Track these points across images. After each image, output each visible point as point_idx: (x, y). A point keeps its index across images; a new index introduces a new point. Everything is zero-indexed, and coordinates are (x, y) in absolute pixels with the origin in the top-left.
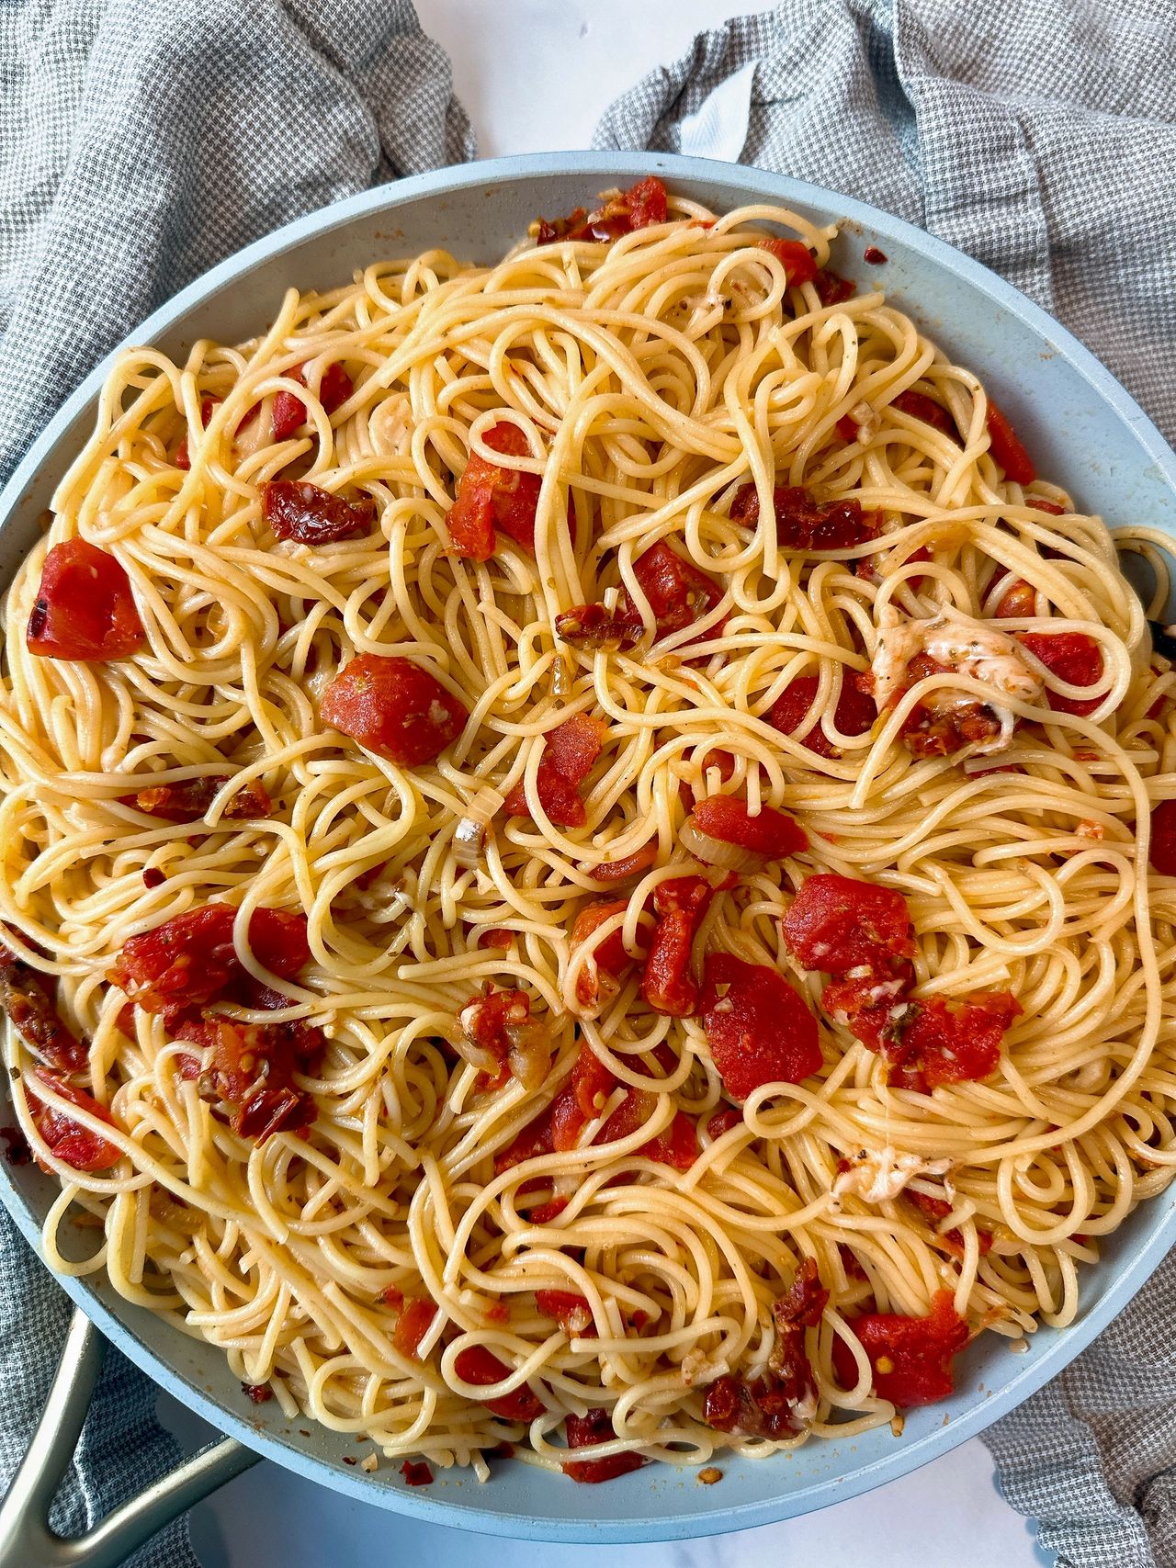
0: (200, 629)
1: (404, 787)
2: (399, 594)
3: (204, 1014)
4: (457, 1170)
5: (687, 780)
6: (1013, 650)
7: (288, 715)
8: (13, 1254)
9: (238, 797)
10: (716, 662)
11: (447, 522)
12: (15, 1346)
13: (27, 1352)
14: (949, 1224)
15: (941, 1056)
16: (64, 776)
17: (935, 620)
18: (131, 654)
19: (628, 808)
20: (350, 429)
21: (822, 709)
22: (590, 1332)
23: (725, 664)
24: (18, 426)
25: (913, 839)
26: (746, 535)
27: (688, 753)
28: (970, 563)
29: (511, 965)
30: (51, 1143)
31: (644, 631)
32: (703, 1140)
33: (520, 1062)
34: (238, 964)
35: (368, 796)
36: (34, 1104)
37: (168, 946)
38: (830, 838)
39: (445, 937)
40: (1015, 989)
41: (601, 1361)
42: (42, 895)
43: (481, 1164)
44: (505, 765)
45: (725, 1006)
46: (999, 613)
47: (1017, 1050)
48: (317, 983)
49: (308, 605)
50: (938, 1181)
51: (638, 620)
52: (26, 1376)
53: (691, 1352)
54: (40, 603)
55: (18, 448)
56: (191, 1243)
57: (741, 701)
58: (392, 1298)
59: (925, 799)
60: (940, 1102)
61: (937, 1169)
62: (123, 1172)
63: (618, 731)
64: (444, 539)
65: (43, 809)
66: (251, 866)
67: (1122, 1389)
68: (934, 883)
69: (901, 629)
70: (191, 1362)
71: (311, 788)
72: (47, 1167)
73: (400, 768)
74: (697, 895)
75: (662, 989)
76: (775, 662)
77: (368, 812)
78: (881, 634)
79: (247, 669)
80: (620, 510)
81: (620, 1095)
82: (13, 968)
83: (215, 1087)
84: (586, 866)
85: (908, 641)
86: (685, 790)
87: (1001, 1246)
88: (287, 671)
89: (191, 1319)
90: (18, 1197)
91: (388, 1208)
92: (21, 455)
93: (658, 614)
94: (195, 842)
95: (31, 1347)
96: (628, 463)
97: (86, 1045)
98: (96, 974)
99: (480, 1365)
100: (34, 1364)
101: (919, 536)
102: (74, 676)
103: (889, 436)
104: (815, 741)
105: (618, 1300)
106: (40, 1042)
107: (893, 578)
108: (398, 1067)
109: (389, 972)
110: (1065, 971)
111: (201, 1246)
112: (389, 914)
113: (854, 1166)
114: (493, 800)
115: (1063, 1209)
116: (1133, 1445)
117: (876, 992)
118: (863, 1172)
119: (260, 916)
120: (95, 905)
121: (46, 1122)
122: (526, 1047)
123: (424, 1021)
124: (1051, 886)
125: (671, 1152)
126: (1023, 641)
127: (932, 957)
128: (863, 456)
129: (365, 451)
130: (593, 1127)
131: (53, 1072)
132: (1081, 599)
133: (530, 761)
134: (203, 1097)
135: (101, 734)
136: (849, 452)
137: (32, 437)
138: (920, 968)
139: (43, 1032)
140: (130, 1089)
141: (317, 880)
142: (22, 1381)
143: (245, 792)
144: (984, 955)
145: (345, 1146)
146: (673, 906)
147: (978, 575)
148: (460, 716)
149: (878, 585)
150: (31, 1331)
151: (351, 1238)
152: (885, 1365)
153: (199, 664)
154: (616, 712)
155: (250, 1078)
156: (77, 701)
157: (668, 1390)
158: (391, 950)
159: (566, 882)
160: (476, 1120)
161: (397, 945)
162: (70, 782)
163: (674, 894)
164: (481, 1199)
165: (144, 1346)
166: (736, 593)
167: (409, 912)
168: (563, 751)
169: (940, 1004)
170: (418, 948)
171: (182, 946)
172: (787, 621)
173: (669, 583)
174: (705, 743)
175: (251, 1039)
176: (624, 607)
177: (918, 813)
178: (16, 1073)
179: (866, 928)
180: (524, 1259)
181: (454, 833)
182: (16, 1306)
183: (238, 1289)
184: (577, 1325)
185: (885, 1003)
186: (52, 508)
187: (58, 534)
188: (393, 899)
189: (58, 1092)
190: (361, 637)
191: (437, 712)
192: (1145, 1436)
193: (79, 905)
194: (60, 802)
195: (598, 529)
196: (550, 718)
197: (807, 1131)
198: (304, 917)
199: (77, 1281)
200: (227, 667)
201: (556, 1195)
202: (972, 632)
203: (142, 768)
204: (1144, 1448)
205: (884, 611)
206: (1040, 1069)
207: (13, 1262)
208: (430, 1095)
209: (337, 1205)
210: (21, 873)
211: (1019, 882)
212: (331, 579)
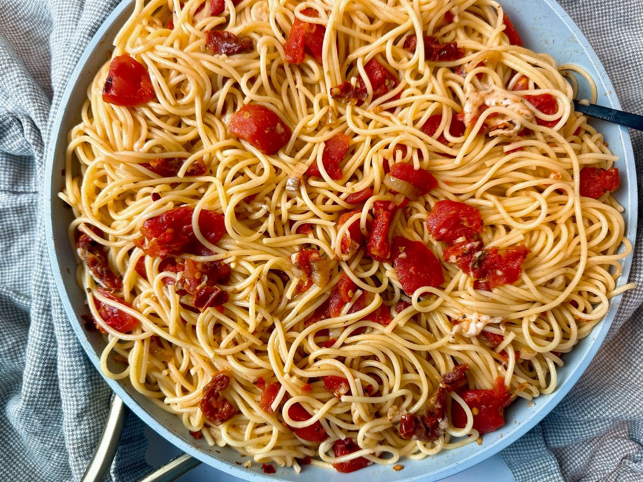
0: (178, 92)
1: (265, 162)
2: (263, 78)
3: (177, 260)
4: (289, 326)
5: (386, 158)
6: (521, 101)
7: (214, 133)
8: (85, 375)
9: (193, 165)
10: (397, 110)
11: (284, 49)
12: (85, 418)
14: (502, 347)
15: (495, 273)
16: (117, 153)
17: (489, 91)
18: (147, 102)
19: (359, 175)
20: (242, 14)
21: (444, 127)
22: (349, 393)
23: (402, 109)
24: (99, 14)
25: (482, 182)
26: (411, 55)
27: (387, 147)
28: (500, 70)
29: (310, 239)
30: (105, 319)
31: (368, 95)
32: (394, 313)
33: (317, 277)
34: (194, 234)
35: (249, 166)
36: (97, 303)
37: (163, 224)
38: (448, 183)
39: (284, 226)
40: (526, 244)
41: (352, 411)
42: (104, 209)
43: (299, 323)
44: (306, 156)
45: (403, 255)
46: (514, 88)
47: (528, 271)
48: (227, 246)
49: (225, 79)
50: (497, 325)
51: (365, 91)
53: (391, 407)
54: (110, 79)
55: (99, 23)
56: (167, 368)
57: (410, 122)
58: (260, 382)
59: (488, 163)
60: (496, 293)
61: (497, 320)
62: (138, 332)
63: (356, 139)
64: (283, 56)
65: (108, 171)
66: (198, 197)
67: (568, 435)
68: (492, 201)
69: (475, 94)
70: (167, 420)
71: (224, 162)
72: (103, 330)
73: (263, 153)
74: (391, 207)
75: (377, 245)
76: (422, 107)
77: (248, 173)
78: (467, 96)
79: (198, 110)
80: (357, 43)
81: (359, 293)
82: (89, 245)
83: (183, 286)
84: (343, 196)
85: (478, 99)
86: (385, 162)
87: (525, 355)
88: (214, 113)
89: (166, 401)
90: (89, 344)
91: (258, 343)
93: (374, 89)
94: (174, 185)
96: (361, 22)
97: (121, 278)
98: (128, 245)
99: (298, 412)
101: (481, 55)
102: (122, 113)
103: (465, 23)
104: (442, 139)
105: (362, 381)
106: (101, 276)
107: (471, 74)
108: (263, 278)
109: (258, 241)
110: (547, 237)
111: (171, 366)
112: (258, 215)
113: (460, 322)
114: (303, 167)
115: (550, 339)
116: (571, 463)
117: (468, 246)
118: (464, 325)
119: (203, 213)
120: (128, 211)
121: (103, 311)
122: (319, 270)
123: (272, 261)
124: (541, 199)
125: (380, 318)
126: (525, 98)
127: (490, 236)
128: (455, 29)
129: (249, 20)
130: (348, 306)
131: (106, 290)
132: (547, 81)
133: (319, 151)
134: (177, 292)
135: (133, 137)
136: (450, 27)
137: (104, 19)
138: (485, 239)
139: (102, 272)
140: (141, 297)
141: (228, 198)
143: (196, 163)
144: (513, 231)
145: (240, 314)
146: (381, 210)
147: (504, 75)
148: (288, 133)
149: (465, 77)
150: (92, 412)
151: (242, 357)
152: (476, 411)
153: (177, 106)
154: (356, 130)
155: (199, 282)
156: (123, 122)
157: (381, 425)
158: (260, 231)
159: (334, 203)
160: (297, 304)
161: (262, 229)
162: (119, 155)
163: (382, 205)
164: (299, 337)
165: (146, 411)
166: (406, 78)
167: (266, 215)
168: (332, 148)
169: (495, 250)
170: (271, 231)
171: (169, 223)
172: (429, 89)
173: (378, 74)
174: (394, 141)
175: (199, 266)
176: (359, 86)
177: (484, 171)
178: (89, 290)
179: (462, 221)
180: (318, 363)
181: (286, 183)
182: (86, 400)
183: (187, 386)
184: (343, 391)
185: (472, 251)
186: (114, 44)
187: (116, 53)
188: (261, 208)
189: (109, 298)
190: (250, 94)
191: (279, 129)
193: (120, 213)
194: (112, 164)
195: (347, 53)
196: (326, 135)
197: (438, 310)
198: (223, 215)
199: (116, 382)
200: (188, 108)
201: (331, 338)
202: (504, 95)
203: (150, 151)
204: (576, 464)
205: (468, 87)
206: (538, 278)
207: (85, 380)
208: (277, 295)
209: (235, 343)
210: (94, 201)
211: (527, 199)
212: (236, 68)
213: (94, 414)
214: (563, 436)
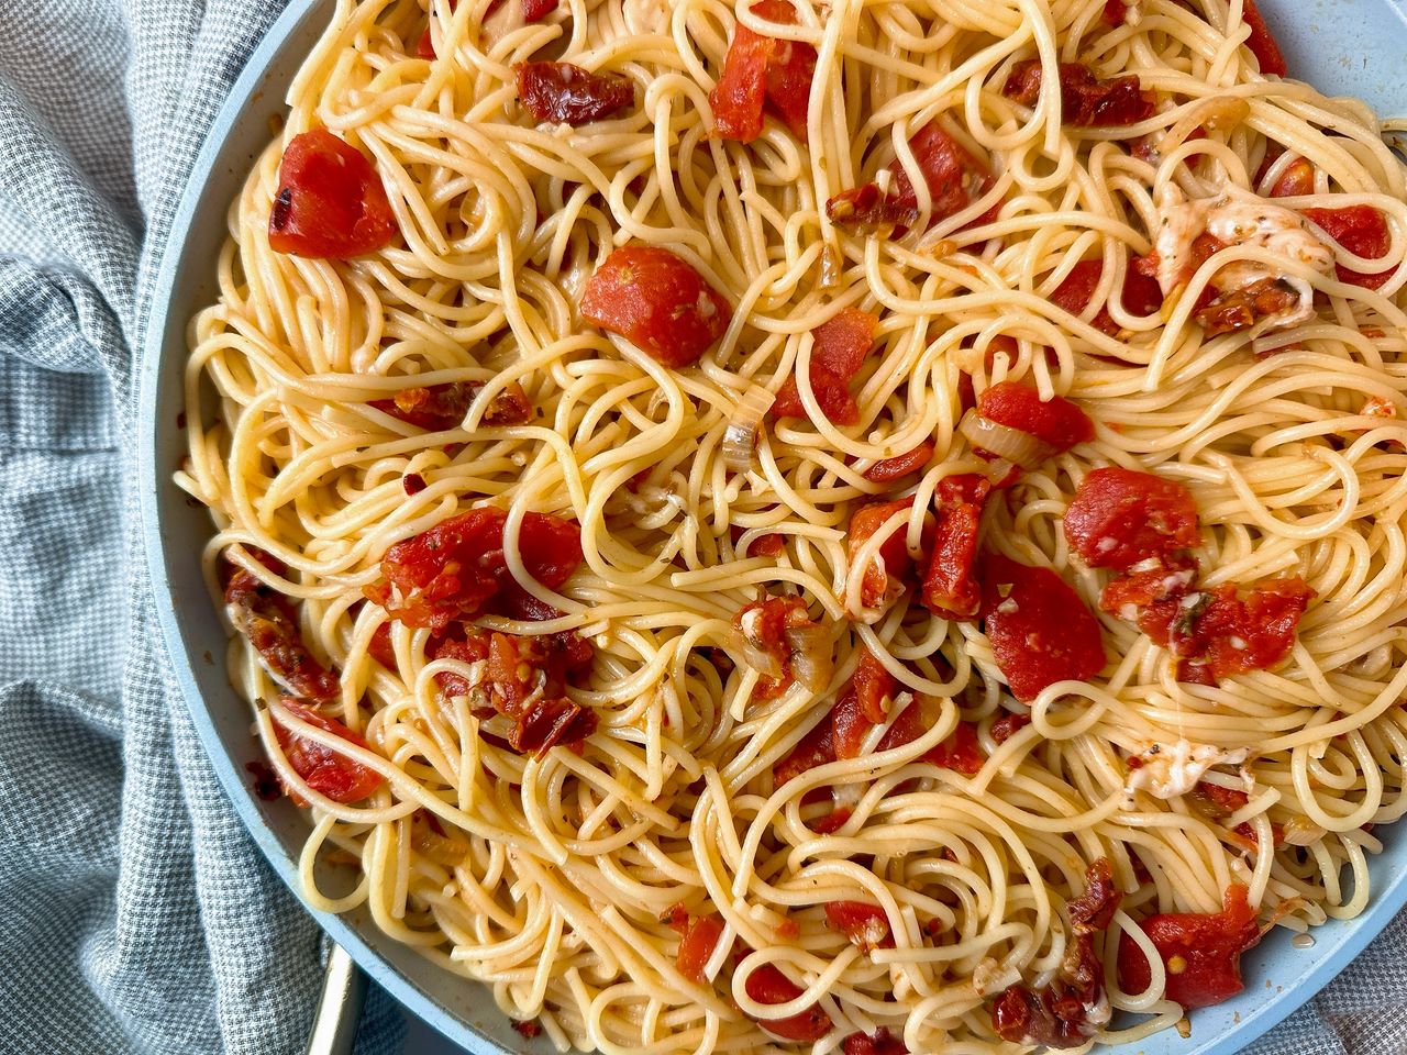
0: (454, 219)
1: (670, 387)
2: (662, 179)
3: (468, 631)
4: (739, 782)
5: (968, 370)
6: (1302, 224)
7: (544, 316)
8: (261, 897)
9: (497, 400)
10: (991, 250)
11: (711, 101)
12: (266, 993)
13: (279, 999)
14: (1241, 816)
15: (1229, 645)
16: (312, 379)
17: (1218, 199)
18: (380, 247)
19: (897, 410)
20: (602, 14)
21: (1109, 290)
22: (888, 942)
23: (1001, 251)
24: (246, 22)
25: (1200, 426)
26: (1024, 113)
27: (968, 342)
28: (1241, 143)
29: (782, 571)
30: (304, 775)
31: (919, 214)
32: (988, 745)
33: (805, 666)
34: (507, 572)
35: (631, 398)
36: (282, 735)
37: (436, 552)
38: (1117, 428)
39: (720, 541)
40: (1302, 572)
41: (893, 975)
42: (287, 511)
43: (760, 776)
44: (771, 365)
45: (1009, 606)
46: (1275, 192)
47: (1307, 635)
48: (586, 594)
49: (569, 188)
50: (1233, 770)
51: (913, 202)
52: (279, 1024)
53: (983, 962)
54: (284, 194)
55: (246, 45)
56: (452, 877)
57: (1027, 282)
58: (677, 918)
59: (1215, 381)
60: (1229, 691)
61: (1235, 758)
62: (383, 801)
63: (890, 324)
64: (709, 122)
65: (290, 419)
66: (511, 476)
67: (1373, 988)
68: (1221, 468)
69: (1185, 208)
70: (458, 998)
71: (573, 391)
72: (301, 799)
73: (665, 367)
74: (980, 490)
75: (951, 587)
76: (1056, 245)
77: (631, 414)
78: (1164, 213)
79: (504, 263)
80: (892, 86)
81: (905, 699)
82: (255, 594)
83: (489, 700)
84: (861, 465)
85: (1192, 220)
86: (966, 382)
87: (1296, 836)
88: (541, 268)
89: (456, 954)
90: (270, 833)
91: (668, 824)
92: (248, 53)
93: (935, 199)
94: (453, 450)
95: (282, 993)
96: (902, 33)
97: (336, 673)
98: (347, 595)
99: (770, 984)
100: (287, 1011)
101: (1201, 111)
102: (317, 275)
103: (1154, 22)
104: (1103, 321)
105: (917, 911)
106: (287, 671)
107: (1172, 161)
108: (678, 673)
109: (660, 581)
110: (1352, 554)
111: (464, 876)
112: (659, 520)
113: (1147, 762)
114: (764, 398)
115: (1355, 795)
116: (1373, 1045)
117: (1169, 582)
118: (1156, 768)
119: (531, 522)
120: (347, 517)
121: (296, 754)
122: (811, 650)
123: (698, 629)
124: (1342, 465)
125: (957, 757)
126: (1310, 216)
127: (1212, 551)
128: (1129, 40)
129: (621, 32)
130: (878, 731)
131: (301, 701)
132: (1363, 174)
133: (800, 353)
134: (474, 713)
135: (350, 336)
136: (1118, 35)
137: (260, 34)
138: (1204, 563)
139: (290, 659)
140: (386, 716)
141: (588, 482)
142: (274, 1030)
143: (505, 395)
144: (1268, 543)
145: (624, 759)
146: (958, 500)
147: (1250, 154)
148: (724, 313)
149: (1156, 165)
150: (281, 977)
151: (630, 857)
152: (1177, 964)
153: (453, 257)
154: (890, 301)
155: (527, 689)
156: (322, 299)
157: (959, 1001)
158: (662, 556)
159: (840, 483)
160: (758, 729)
161: (668, 551)
162: (320, 384)
163: (960, 488)
164: (766, 810)
165: (411, 983)
166: (1014, 169)
167: (680, 517)
168: (831, 346)
169: (1231, 590)
170: (690, 556)
171: (451, 551)
172: (1070, 199)
173: (945, 162)
174: (988, 330)
175: (524, 649)
176: (896, 191)
177: (1205, 399)
178: (262, 704)
179: (1153, 519)
180: (812, 871)
181: (722, 437)
182: (266, 952)
183: (501, 919)
184: (873, 935)
185: (1177, 593)
186: (288, 102)
187: (295, 126)
188: (665, 503)
189: (309, 721)
190: (631, 223)
191: (705, 306)
192: (1384, 1036)
193: (326, 520)
194: (305, 406)
195: (867, 109)
196: (815, 313)
197: (1092, 733)
198: (575, 522)
199: (337, 919)
200: (482, 261)
201: (838, 806)
202: (1257, 208)
203: (395, 370)
204: (1385, 1048)
205: (1167, 191)
206: (1329, 654)
207: (261, 906)
208: (709, 708)
209: (614, 824)
210: (262, 492)
211: (1305, 465)
212: (596, 158)
213: (286, 980)
214: (1361, 992)
